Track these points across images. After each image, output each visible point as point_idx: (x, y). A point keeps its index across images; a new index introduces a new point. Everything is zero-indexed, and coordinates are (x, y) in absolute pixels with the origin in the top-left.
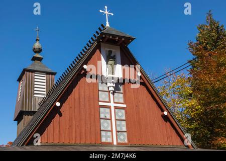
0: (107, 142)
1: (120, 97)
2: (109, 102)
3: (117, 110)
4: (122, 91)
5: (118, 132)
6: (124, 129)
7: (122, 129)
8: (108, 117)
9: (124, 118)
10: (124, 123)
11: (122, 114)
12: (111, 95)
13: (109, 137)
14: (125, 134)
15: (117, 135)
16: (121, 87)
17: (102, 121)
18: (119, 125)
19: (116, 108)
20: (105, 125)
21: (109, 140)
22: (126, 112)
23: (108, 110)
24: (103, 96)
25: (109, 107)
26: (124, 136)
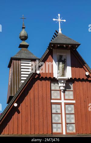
0: (57, 132)
1: (70, 94)
2: (60, 99)
3: (67, 106)
4: (72, 89)
5: (68, 124)
6: (73, 121)
7: (70, 121)
8: (59, 111)
9: (73, 112)
10: (73, 116)
11: (71, 109)
12: (62, 94)
13: (59, 128)
14: (74, 125)
15: (66, 127)
16: (72, 86)
17: (53, 115)
18: (68, 118)
19: (66, 104)
20: (56, 119)
21: (59, 131)
22: (75, 106)
23: (59, 106)
24: (54, 95)
25: (60, 104)
26: (73, 127)
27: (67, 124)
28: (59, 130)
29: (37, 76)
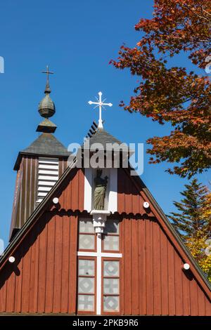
0: (86, 310)
1: (113, 242)
2: (95, 251)
3: (106, 263)
4: (118, 233)
5: (106, 296)
6: (116, 291)
7: (111, 290)
8: (91, 273)
9: (117, 274)
10: (116, 282)
11: (114, 269)
12: (99, 241)
13: (90, 303)
14: (117, 299)
15: (102, 301)
16: (117, 227)
17: (81, 280)
18: (108, 286)
19: (104, 259)
20: (84, 285)
21: (90, 308)
22: (120, 264)
23: (91, 263)
24: (85, 242)
25: (94, 259)
26: (114, 301)
27: (104, 295)
28: (89, 306)
29: (54, 207)
